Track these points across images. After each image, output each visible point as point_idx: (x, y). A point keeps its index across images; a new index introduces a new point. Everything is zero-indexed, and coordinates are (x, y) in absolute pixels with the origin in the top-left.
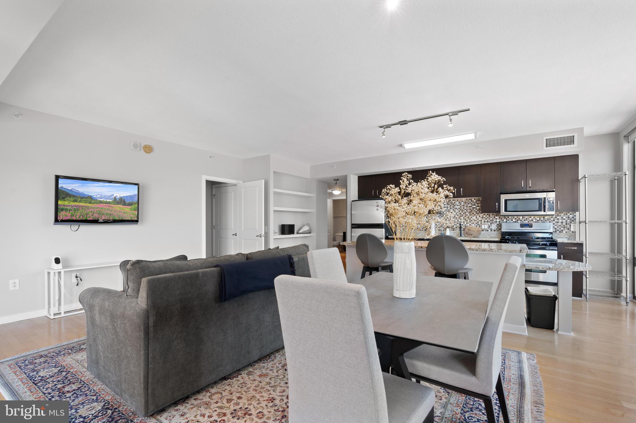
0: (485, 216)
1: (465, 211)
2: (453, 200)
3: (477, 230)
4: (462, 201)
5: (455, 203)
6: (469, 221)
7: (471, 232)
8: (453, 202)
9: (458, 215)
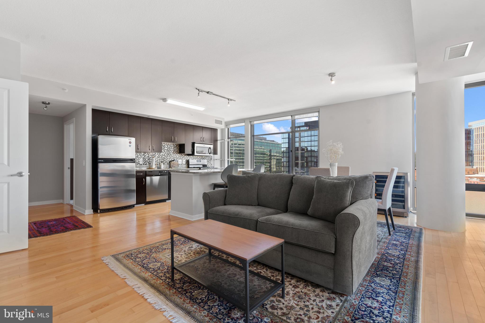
0: (180, 155)
1: (170, 151)
2: (164, 144)
3: (177, 164)
4: (169, 145)
5: (165, 146)
6: (172, 158)
7: (174, 165)
8: (164, 145)
9: (166, 154)
